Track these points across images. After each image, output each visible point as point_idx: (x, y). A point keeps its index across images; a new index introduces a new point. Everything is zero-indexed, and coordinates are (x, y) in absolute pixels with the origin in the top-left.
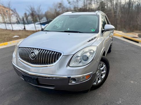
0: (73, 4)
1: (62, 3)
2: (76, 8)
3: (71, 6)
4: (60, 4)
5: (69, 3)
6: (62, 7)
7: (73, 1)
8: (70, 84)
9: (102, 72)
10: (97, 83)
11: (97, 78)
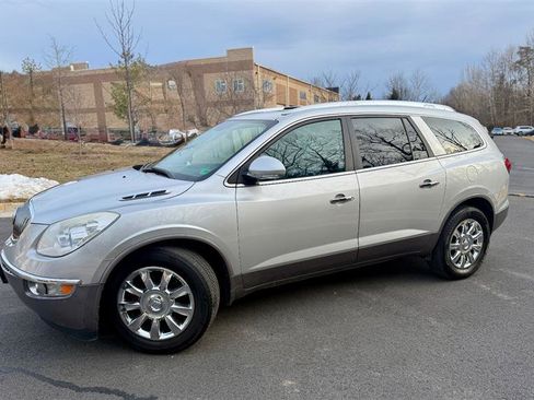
4: (526, 51)
8: (28, 294)
9: (174, 306)
10: (155, 334)
11: (156, 318)
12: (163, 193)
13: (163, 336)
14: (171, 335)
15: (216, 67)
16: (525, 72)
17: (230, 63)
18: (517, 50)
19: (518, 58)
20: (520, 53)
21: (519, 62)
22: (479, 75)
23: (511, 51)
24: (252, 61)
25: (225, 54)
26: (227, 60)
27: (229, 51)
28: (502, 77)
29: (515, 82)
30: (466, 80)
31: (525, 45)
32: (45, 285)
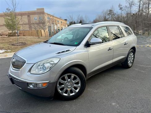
0: (125, 10)
1: (112, 10)
2: (129, 14)
3: (122, 12)
4: (111, 11)
5: (121, 9)
6: (112, 14)
7: (126, 6)
8: (29, 87)
9: (75, 85)
10: (69, 94)
11: (69, 89)
12: (69, 50)
13: (71, 94)
14: (74, 94)
15: (34, 13)
16: (111, 16)
17: (38, 12)
18: (109, 10)
19: (109, 12)
20: (109, 11)
21: (109, 13)
22: (100, 16)
23: (107, 11)
24: (44, 12)
25: (36, 10)
26: (37, 11)
27: (37, 9)
28: (105, 17)
29: (108, 18)
30: (97, 17)
31: (110, 9)
32: (36, 84)
